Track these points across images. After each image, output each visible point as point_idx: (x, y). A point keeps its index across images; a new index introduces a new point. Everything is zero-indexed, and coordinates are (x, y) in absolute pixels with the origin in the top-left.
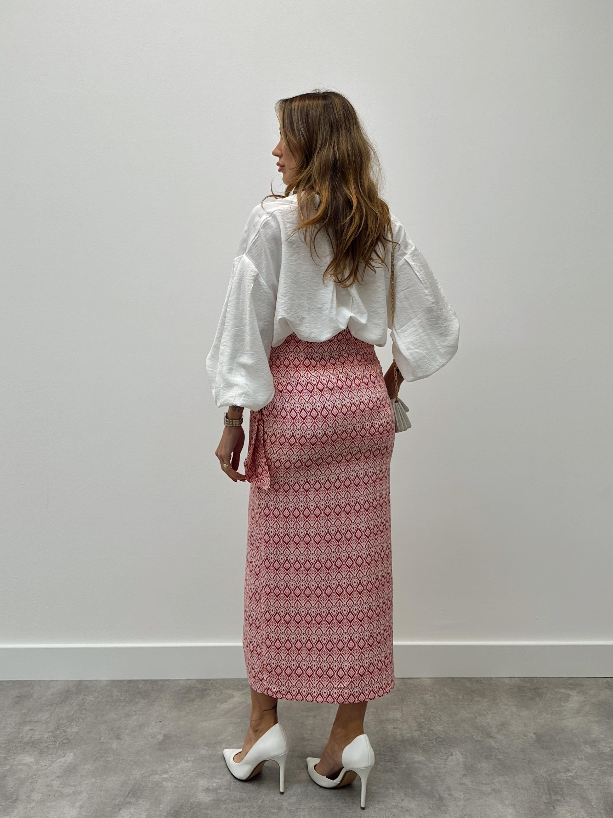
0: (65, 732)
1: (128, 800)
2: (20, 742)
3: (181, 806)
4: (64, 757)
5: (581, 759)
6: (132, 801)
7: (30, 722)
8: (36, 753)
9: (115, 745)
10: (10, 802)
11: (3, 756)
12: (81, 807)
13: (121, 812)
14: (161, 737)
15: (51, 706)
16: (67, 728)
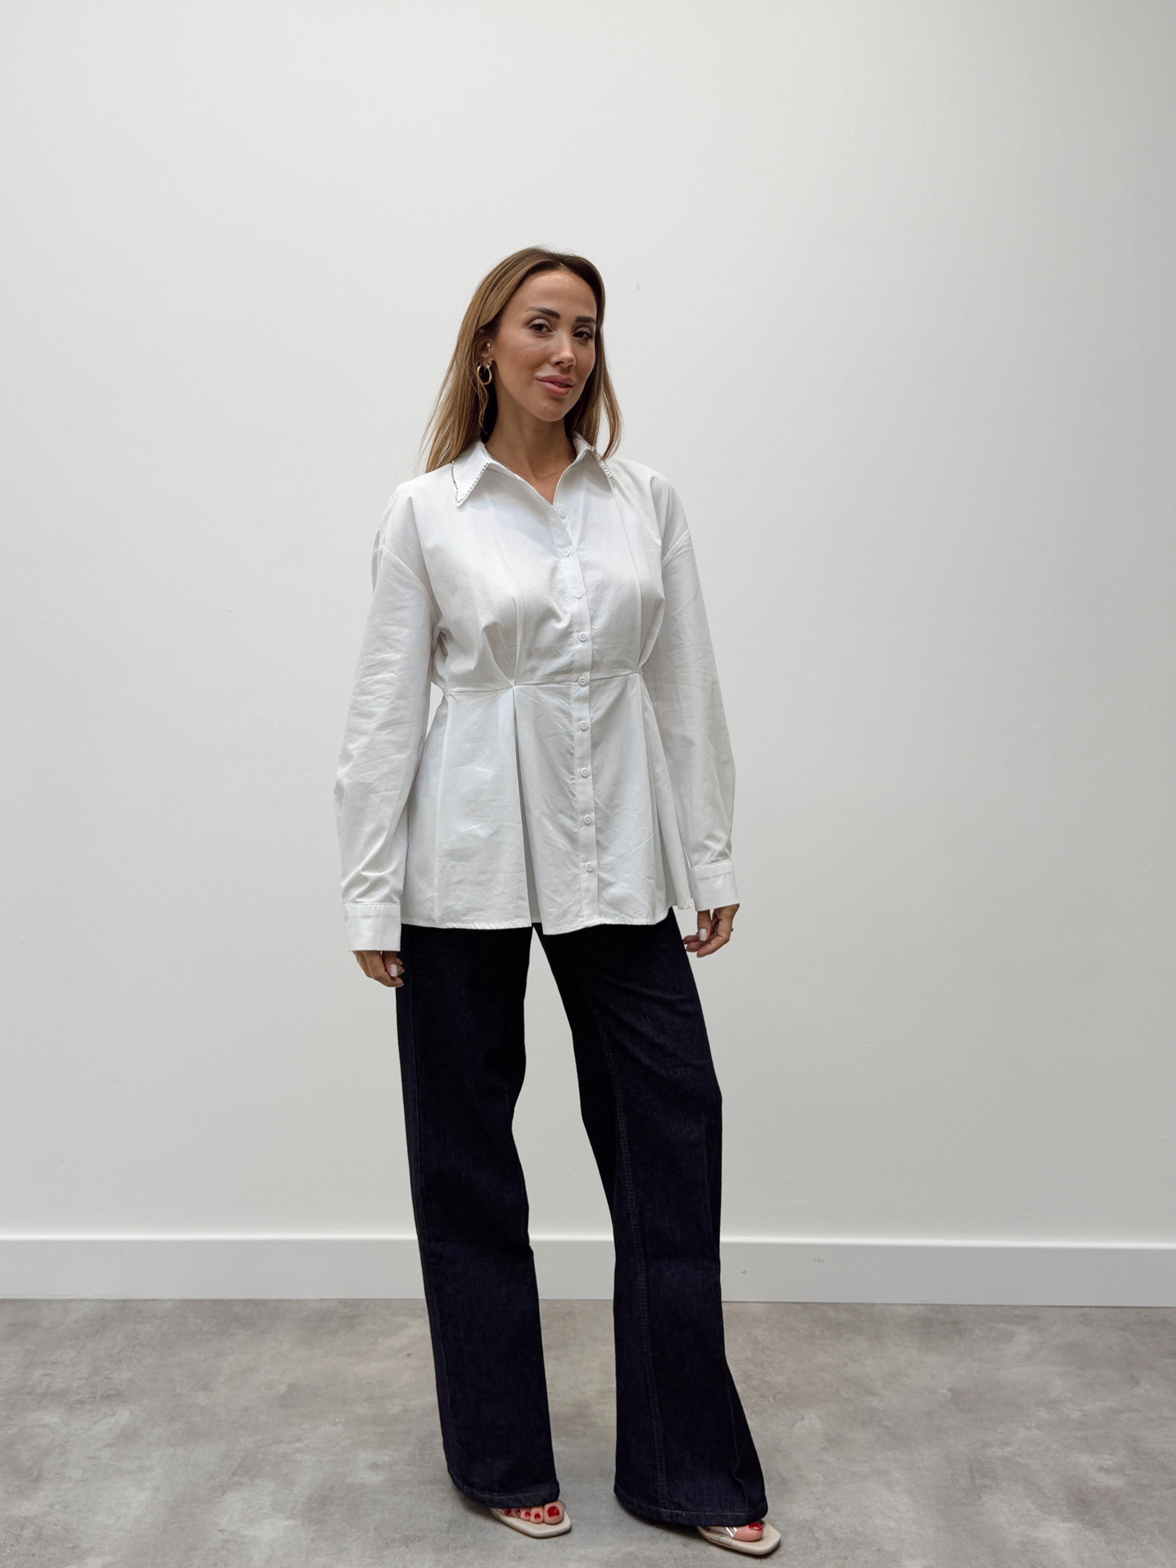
0: (108, 1378)
1: (236, 1479)
2: (30, 1393)
3: (332, 1489)
4: (113, 1415)
5: (1029, 1428)
6: (243, 1480)
7: (42, 1363)
8: (62, 1410)
9: (202, 1398)
10: (28, 1481)
11: (4, 1413)
12: (156, 1489)
13: (226, 1496)
14: (283, 1388)
15: (77, 1339)
16: (111, 1373)
